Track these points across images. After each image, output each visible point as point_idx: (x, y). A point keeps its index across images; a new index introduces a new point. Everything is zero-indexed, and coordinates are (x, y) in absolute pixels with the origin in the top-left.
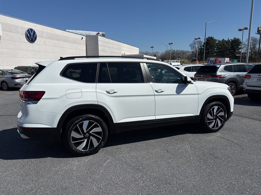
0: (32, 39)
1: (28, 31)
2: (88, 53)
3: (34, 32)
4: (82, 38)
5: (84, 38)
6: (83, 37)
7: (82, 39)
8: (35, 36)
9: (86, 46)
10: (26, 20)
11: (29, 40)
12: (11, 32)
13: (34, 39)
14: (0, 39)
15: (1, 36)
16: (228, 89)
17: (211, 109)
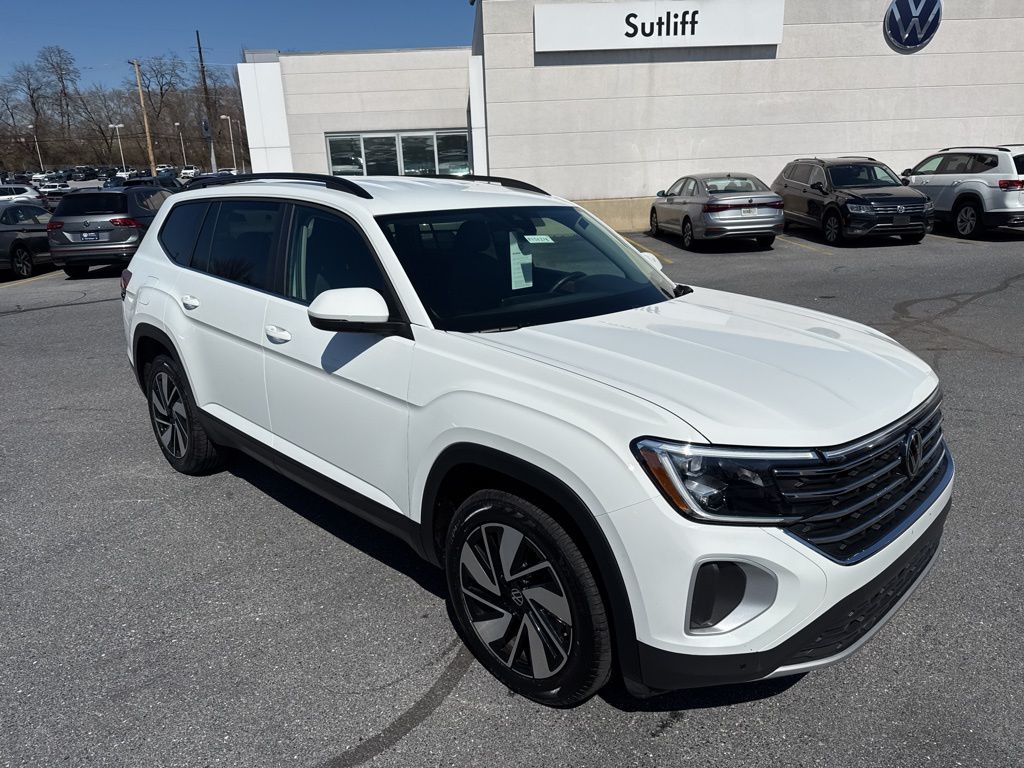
0: (913, 33)
8: (931, 18)
11: (897, 36)
12: (824, 20)
14: (774, 58)
15: (776, 45)
16: (633, 445)
17: (483, 527)
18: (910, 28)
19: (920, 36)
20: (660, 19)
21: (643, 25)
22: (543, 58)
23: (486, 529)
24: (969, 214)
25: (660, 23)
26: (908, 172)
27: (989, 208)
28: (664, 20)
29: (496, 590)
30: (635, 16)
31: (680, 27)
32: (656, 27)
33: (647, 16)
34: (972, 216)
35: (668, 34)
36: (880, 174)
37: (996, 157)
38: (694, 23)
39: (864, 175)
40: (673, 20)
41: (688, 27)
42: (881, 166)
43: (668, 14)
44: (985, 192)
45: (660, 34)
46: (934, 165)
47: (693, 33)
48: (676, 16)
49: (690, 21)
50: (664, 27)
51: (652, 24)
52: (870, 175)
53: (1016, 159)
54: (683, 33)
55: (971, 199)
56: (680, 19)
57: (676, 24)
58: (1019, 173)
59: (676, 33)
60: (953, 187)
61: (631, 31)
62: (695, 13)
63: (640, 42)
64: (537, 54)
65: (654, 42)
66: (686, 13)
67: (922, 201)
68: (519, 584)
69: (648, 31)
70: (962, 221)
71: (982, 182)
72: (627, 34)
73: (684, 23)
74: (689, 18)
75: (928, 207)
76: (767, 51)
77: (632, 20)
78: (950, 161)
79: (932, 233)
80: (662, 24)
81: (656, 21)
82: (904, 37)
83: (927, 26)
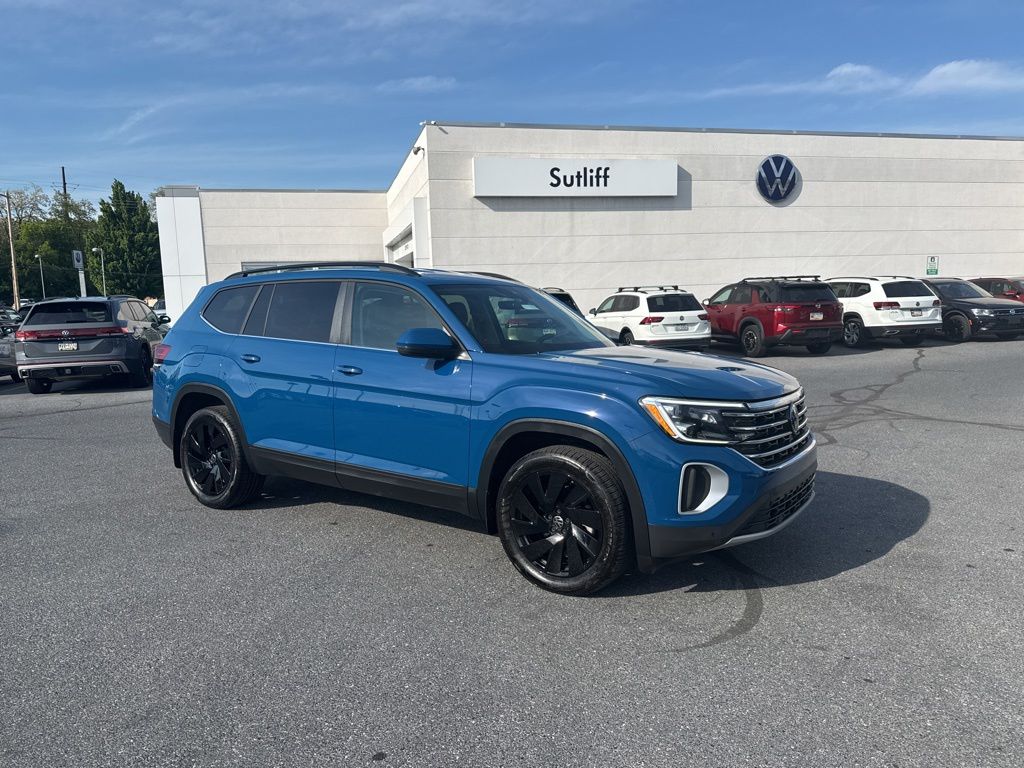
0: (777, 189)
13: (782, 191)
18: (774, 186)
19: (783, 194)
20: (579, 173)
21: (565, 177)
25: (579, 176)
28: (582, 174)
30: (558, 170)
31: (595, 180)
32: (575, 180)
33: (568, 171)
35: (585, 185)
38: (606, 177)
40: (589, 174)
41: (602, 180)
43: (585, 169)
45: (579, 185)
47: (605, 185)
48: (591, 171)
49: (602, 175)
50: (582, 180)
51: (572, 177)
54: (598, 185)
56: (594, 174)
57: (591, 177)
59: (592, 185)
61: (555, 182)
62: (607, 169)
63: (562, 191)
65: (575, 191)
66: (599, 169)
69: (569, 182)
72: (552, 184)
73: (598, 177)
74: (602, 173)
77: (555, 173)
80: (580, 178)
81: (575, 174)
82: (770, 193)
83: (787, 185)
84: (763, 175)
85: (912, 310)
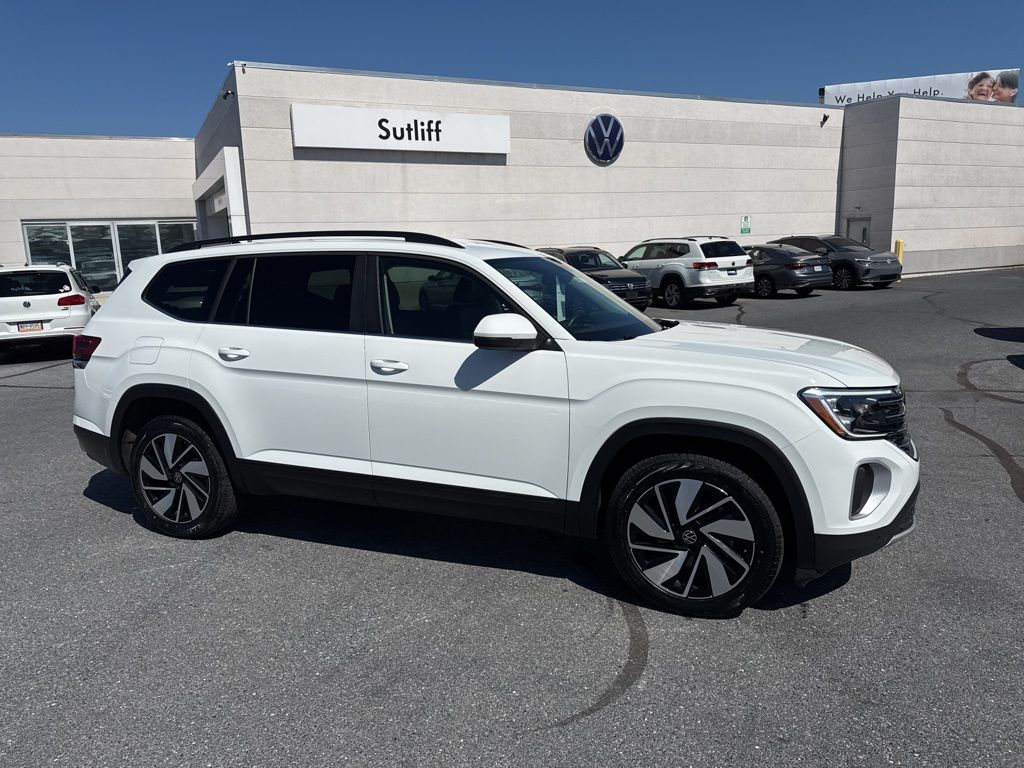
0: (606, 149)
1: (595, 125)
2: (846, 178)
3: (617, 126)
4: (826, 118)
5: (837, 117)
6: (827, 112)
7: (822, 124)
8: (618, 138)
9: (842, 148)
10: (590, 89)
11: (595, 153)
12: (540, 136)
13: (611, 151)
14: (505, 164)
15: (505, 155)
16: (801, 394)
17: (657, 487)
18: (603, 147)
19: (611, 154)
20: (409, 125)
21: (394, 129)
22: (302, 153)
23: (660, 487)
24: (674, 290)
25: (409, 129)
26: (622, 259)
27: (689, 284)
28: (413, 126)
29: (670, 536)
30: (387, 121)
31: (426, 134)
32: (406, 133)
33: (397, 122)
34: (677, 291)
35: (417, 138)
36: (604, 260)
37: (687, 245)
38: (438, 131)
39: (591, 262)
40: (420, 127)
41: (434, 134)
42: (605, 253)
43: (416, 122)
44: (684, 273)
45: (410, 138)
46: (640, 253)
47: (438, 140)
48: (422, 124)
49: (434, 130)
50: (413, 133)
51: (402, 130)
52: (595, 260)
53: (702, 246)
54: (430, 139)
55: (673, 278)
56: (426, 127)
57: (423, 130)
58: (706, 257)
59: (423, 139)
60: (658, 269)
61: (384, 134)
62: (438, 123)
63: (391, 144)
64: (296, 149)
65: (405, 145)
66: (430, 122)
67: (644, 280)
68: (693, 526)
69: (399, 135)
70: (669, 295)
71: (679, 264)
72: (381, 136)
73: (430, 130)
74: (433, 126)
75: (648, 284)
76: (498, 159)
77: (384, 124)
78: (653, 249)
79: (652, 306)
80: (410, 130)
81: (405, 127)
82: (600, 153)
83: (615, 145)
84: (593, 134)
85: (728, 269)
